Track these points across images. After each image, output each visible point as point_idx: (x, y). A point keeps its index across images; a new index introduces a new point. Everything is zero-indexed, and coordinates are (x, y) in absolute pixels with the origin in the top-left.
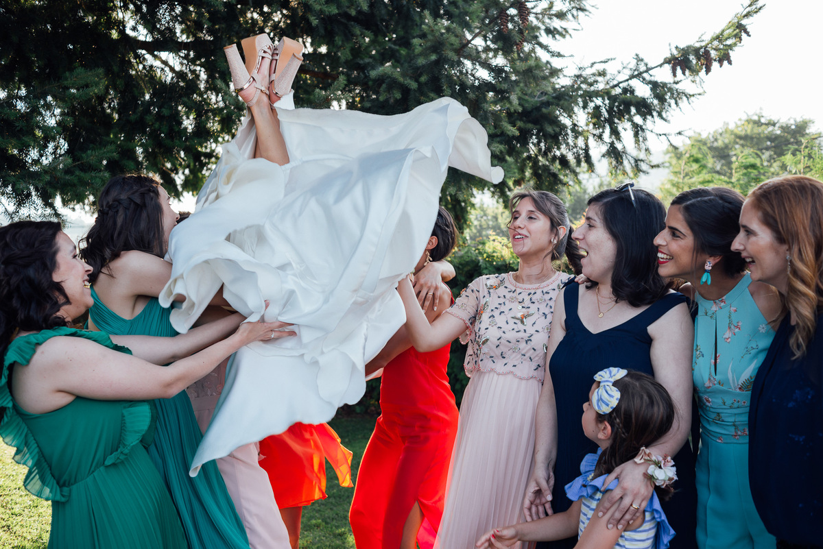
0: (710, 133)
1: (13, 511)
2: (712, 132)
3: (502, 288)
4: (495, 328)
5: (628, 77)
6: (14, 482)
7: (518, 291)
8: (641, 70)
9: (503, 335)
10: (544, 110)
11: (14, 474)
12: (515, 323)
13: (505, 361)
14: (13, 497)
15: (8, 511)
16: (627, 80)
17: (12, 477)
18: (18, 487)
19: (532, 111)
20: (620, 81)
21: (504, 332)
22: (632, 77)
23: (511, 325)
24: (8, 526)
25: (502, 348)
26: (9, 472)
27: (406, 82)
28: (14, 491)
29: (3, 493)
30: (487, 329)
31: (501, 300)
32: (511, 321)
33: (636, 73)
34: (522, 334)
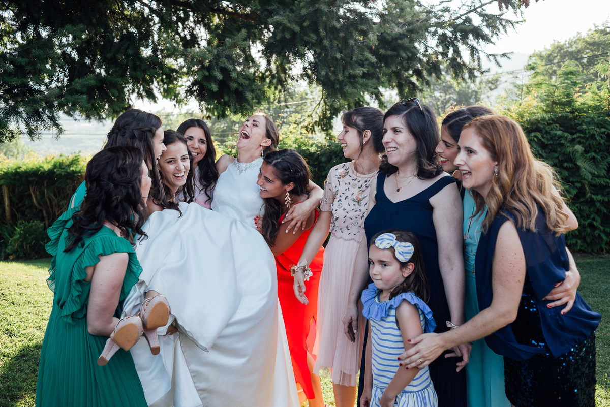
0: (566, 41)
1: (43, 317)
2: (568, 40)
3: (347, 177)
4: (342, 209)
5: (466, 12)
6: (44, 299)
7: (359, 179)
8: (477, 6)
9: (347, 214)
10: (399, 41)
11: (44, 293)
12: (354, 205)
13: (349, 232)
14: (43, 308)
15: (40, 317)
16: (466, 14)
17: (42, 295)
18: (46, 302)
19: (392, 41)
20: (461, 14)
21: (347, 213)
22: (470, 11)
23: (352, 207)
24: (40, 327)
25: (347, 223)
26: (41, 292)
27: (292, 27)
28: (44, 304)
29: (37, 305)
30: (336, 210)
31: (348, 186)
32: (352, 203)
33: (473, 8)
34: (358, 213)
